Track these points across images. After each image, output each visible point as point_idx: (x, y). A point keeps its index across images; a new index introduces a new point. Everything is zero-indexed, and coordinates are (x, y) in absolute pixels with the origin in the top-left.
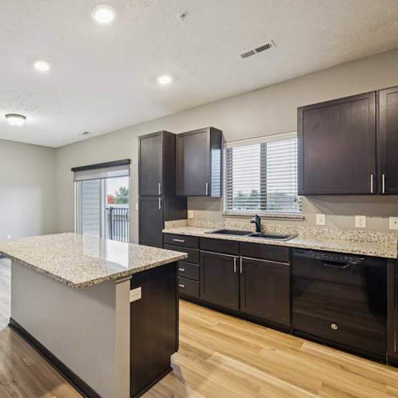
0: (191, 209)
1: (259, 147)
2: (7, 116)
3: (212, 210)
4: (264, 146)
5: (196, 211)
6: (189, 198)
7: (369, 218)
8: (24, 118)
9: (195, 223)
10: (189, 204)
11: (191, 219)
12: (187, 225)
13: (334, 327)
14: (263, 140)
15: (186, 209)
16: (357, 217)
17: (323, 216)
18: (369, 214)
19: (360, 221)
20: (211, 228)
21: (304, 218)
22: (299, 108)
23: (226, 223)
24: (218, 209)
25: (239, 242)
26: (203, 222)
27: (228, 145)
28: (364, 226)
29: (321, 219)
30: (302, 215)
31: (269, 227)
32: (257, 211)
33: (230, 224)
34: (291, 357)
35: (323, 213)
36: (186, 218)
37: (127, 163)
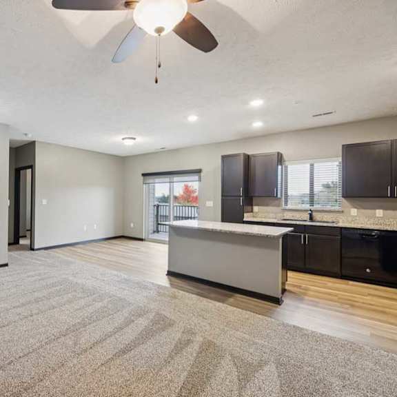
0: (256, 205)
1: (309, 165)
2: (123, 139)
3: (274, 206)
4: (312, 165)
5: (260, 207)
6: (254, 199)
7: (385, 211)
8: (134, 139)
9: (260, 216)
10: (254, 202)
11: (256, 213)
13: (368, 270)
14: (311, 161)
15: (252, 205)
16: (377, 211)
17: (356, 210)
18: (385, 208)
19: (379, 213)
20: (273, 218)
21: (343, 212)
22: (343, 146)
23: (285, 215)
24: (279, 206)
25: (305, 225)
27: (287, 163)
28: (381, 216)
29: (354, 212)
30: (341, 209)
32: (307, 207)
33: (288, 215)
35: (356, 208)
36: (252, 212)
37: (199, 171)
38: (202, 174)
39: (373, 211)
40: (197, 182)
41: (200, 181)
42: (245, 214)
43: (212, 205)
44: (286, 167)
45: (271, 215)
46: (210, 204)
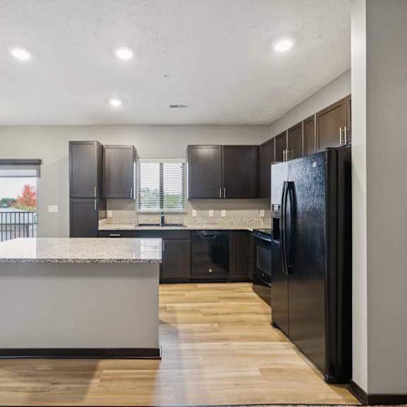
0: (110, 209)
1: (159, 165)
3: (128, 209)
4: (161, 164)
5: (114, 211)
6: (108, 200)
9: (114, 221)
10: (108, 204)
11: (110, 218)
12: (108, 223)
13: (210, 271)
14: (161, 161)
15: (106, 209)
16: (210, 211)
17: (196, 211)
21: (186, 213)
22: (189, 146)
23: (139, 219)
24: (133, 209)
25: (161, 231)
26: (121, 220)
27: (140, 161)
28: (212, 215)
29: (194, 213)
30: (185, 211)
31: (168, 219)
32: (157, 209)
33: (143, 220)
34: (197, 292)
35: (196, 209)
36: (106, 217)
37: (37, 163)
38: (42, 167)
39: (206, 211)
40: (35, 178)
41: (40, 177)
42: (100, 222)
43: (56, 211)
44: (139, 165)
45: (127, 220)
46: (53, 209)
